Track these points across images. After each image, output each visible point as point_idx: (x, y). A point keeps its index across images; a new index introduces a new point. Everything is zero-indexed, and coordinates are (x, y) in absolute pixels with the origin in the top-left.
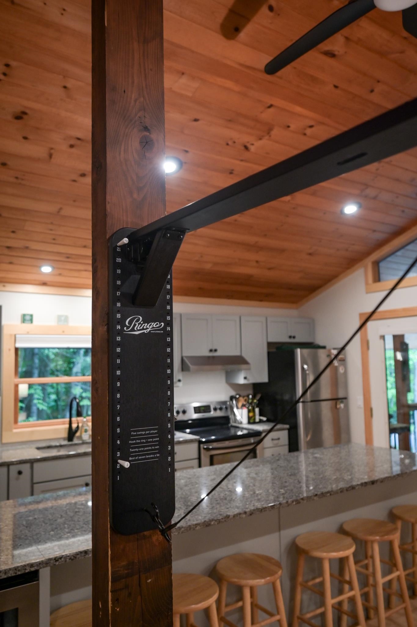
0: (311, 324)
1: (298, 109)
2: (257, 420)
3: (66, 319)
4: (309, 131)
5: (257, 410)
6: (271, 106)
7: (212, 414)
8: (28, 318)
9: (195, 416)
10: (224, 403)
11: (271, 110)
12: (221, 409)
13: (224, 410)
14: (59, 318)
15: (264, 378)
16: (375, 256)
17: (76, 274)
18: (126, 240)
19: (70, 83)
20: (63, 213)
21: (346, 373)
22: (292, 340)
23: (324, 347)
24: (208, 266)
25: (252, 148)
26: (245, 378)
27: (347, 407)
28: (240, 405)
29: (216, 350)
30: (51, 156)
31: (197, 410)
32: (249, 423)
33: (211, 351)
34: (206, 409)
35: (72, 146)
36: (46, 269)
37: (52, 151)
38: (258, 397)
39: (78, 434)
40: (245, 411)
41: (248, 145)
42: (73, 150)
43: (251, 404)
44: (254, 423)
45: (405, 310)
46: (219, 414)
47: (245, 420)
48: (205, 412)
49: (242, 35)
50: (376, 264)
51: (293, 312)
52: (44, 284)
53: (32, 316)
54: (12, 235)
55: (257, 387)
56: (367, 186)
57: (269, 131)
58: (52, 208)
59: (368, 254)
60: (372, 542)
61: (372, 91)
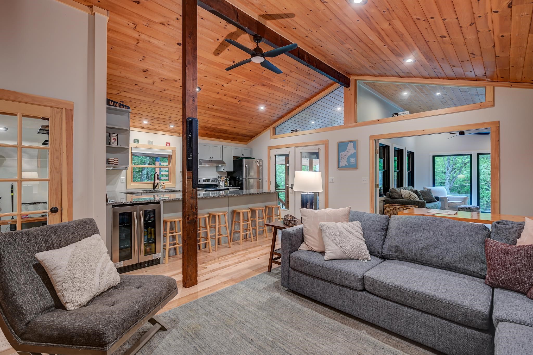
0: (251, 151)
1: (239, 76)
2: (228, 186)
3: (152, 142)
4: (244, 83)
5: (228, 182)
6: (231, 74)
7: (211, 183)
8: (136, 141)
9: (204, 183)
10: (216, 179)
11: (231, 75)
12: (214, 181)
13: (215, 182)
14: (149, 142)
15: (231, 170)
16: (274, 125)
17: (157, 125)
18: (190, 120)
19: (164, 63)
20: (155, 102)
21: (262, 169)
22: (243, 156)
23: (255, 159)
24: (210, 125)
25: (225, 86)
26: (224, 169)
27: (262, 181)
28: (222, 180)
29: (212, 158)
30: (154, 83)
31: (204, 181)
32: (225, 186)
33: (211, 158)
34: (208, 180)
35: (162, 81)
36: (145, 122)
37: (155, 82)
38: (229, 177)
39: (157, 187)
40: (224, 182)
41: (223, 85)
42: (162, 82)
43: (226, 179)
44: (227, 186)
45: (282, 146)
46: (213, 183)
47: (223, 186)
48: (207, 182)
49: (220, 55)
50: (274, 128)
51: (245, 146)
52: (143, 128)
53: (138, 140)
54: (134, 108)
55: (229, 173)
56: (267, 101)
57: (230, 81)
58: (152, 100)
59: (272, 124)
60: (256, 210)
61: (263, 73)
